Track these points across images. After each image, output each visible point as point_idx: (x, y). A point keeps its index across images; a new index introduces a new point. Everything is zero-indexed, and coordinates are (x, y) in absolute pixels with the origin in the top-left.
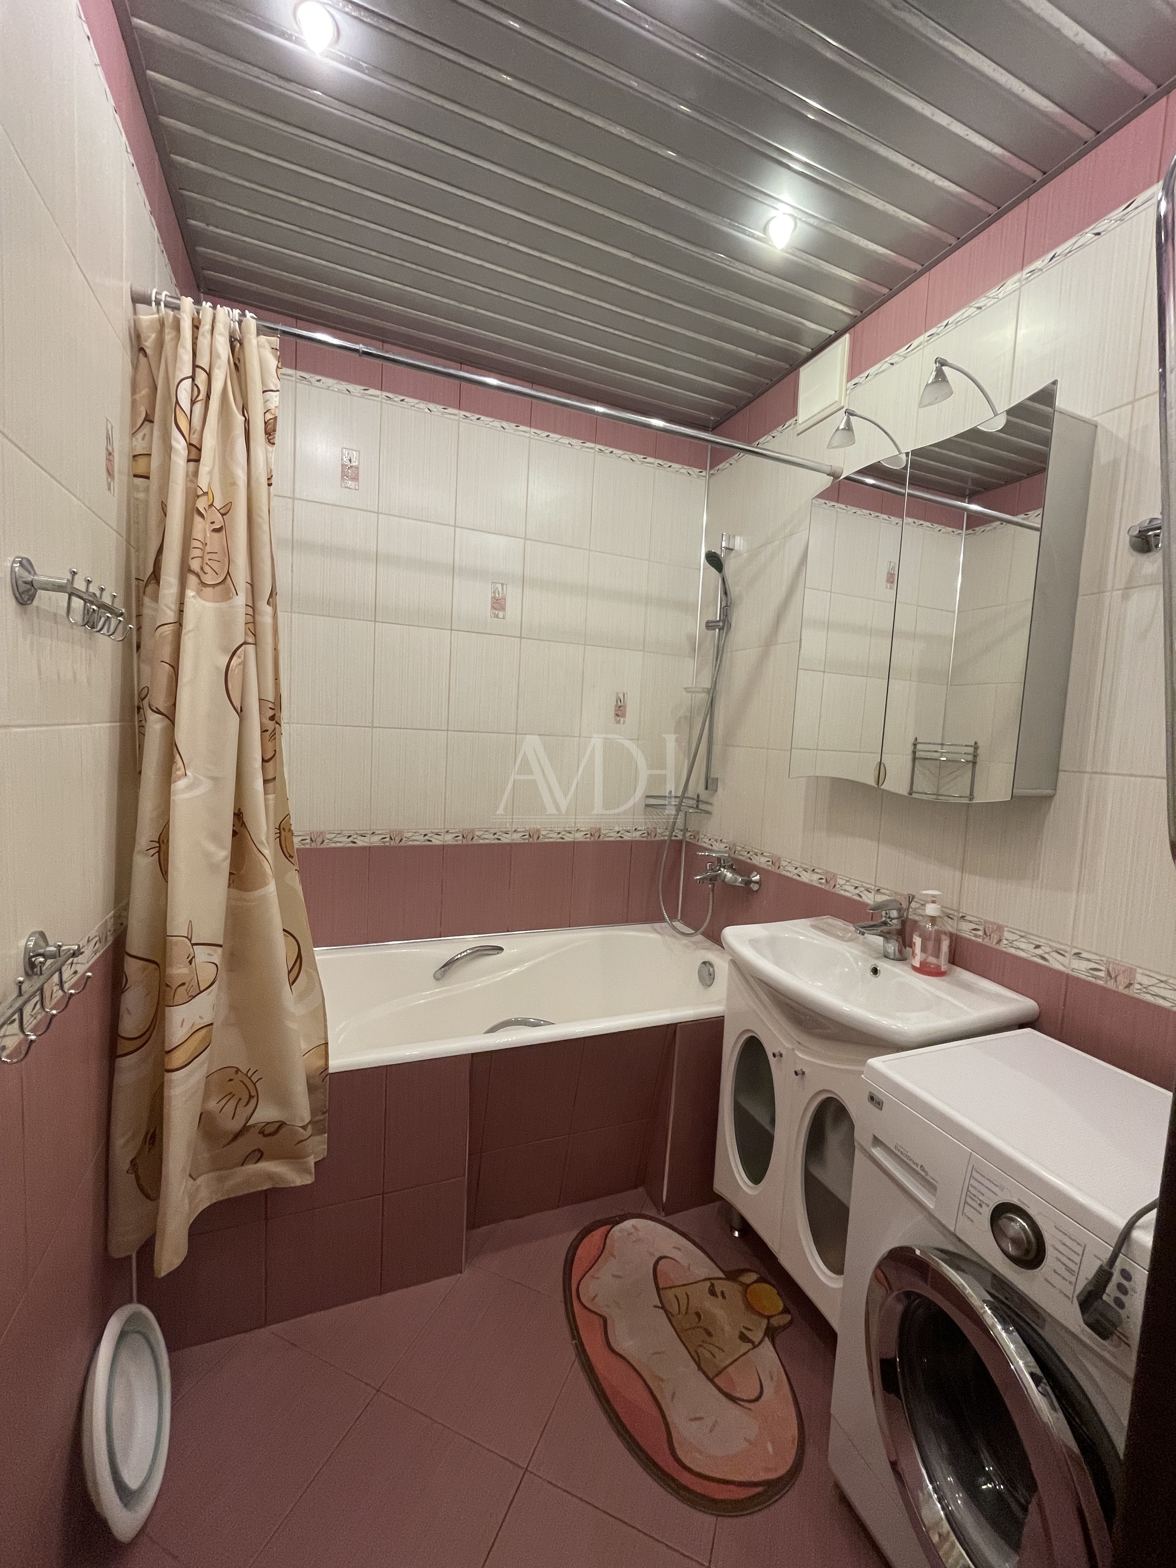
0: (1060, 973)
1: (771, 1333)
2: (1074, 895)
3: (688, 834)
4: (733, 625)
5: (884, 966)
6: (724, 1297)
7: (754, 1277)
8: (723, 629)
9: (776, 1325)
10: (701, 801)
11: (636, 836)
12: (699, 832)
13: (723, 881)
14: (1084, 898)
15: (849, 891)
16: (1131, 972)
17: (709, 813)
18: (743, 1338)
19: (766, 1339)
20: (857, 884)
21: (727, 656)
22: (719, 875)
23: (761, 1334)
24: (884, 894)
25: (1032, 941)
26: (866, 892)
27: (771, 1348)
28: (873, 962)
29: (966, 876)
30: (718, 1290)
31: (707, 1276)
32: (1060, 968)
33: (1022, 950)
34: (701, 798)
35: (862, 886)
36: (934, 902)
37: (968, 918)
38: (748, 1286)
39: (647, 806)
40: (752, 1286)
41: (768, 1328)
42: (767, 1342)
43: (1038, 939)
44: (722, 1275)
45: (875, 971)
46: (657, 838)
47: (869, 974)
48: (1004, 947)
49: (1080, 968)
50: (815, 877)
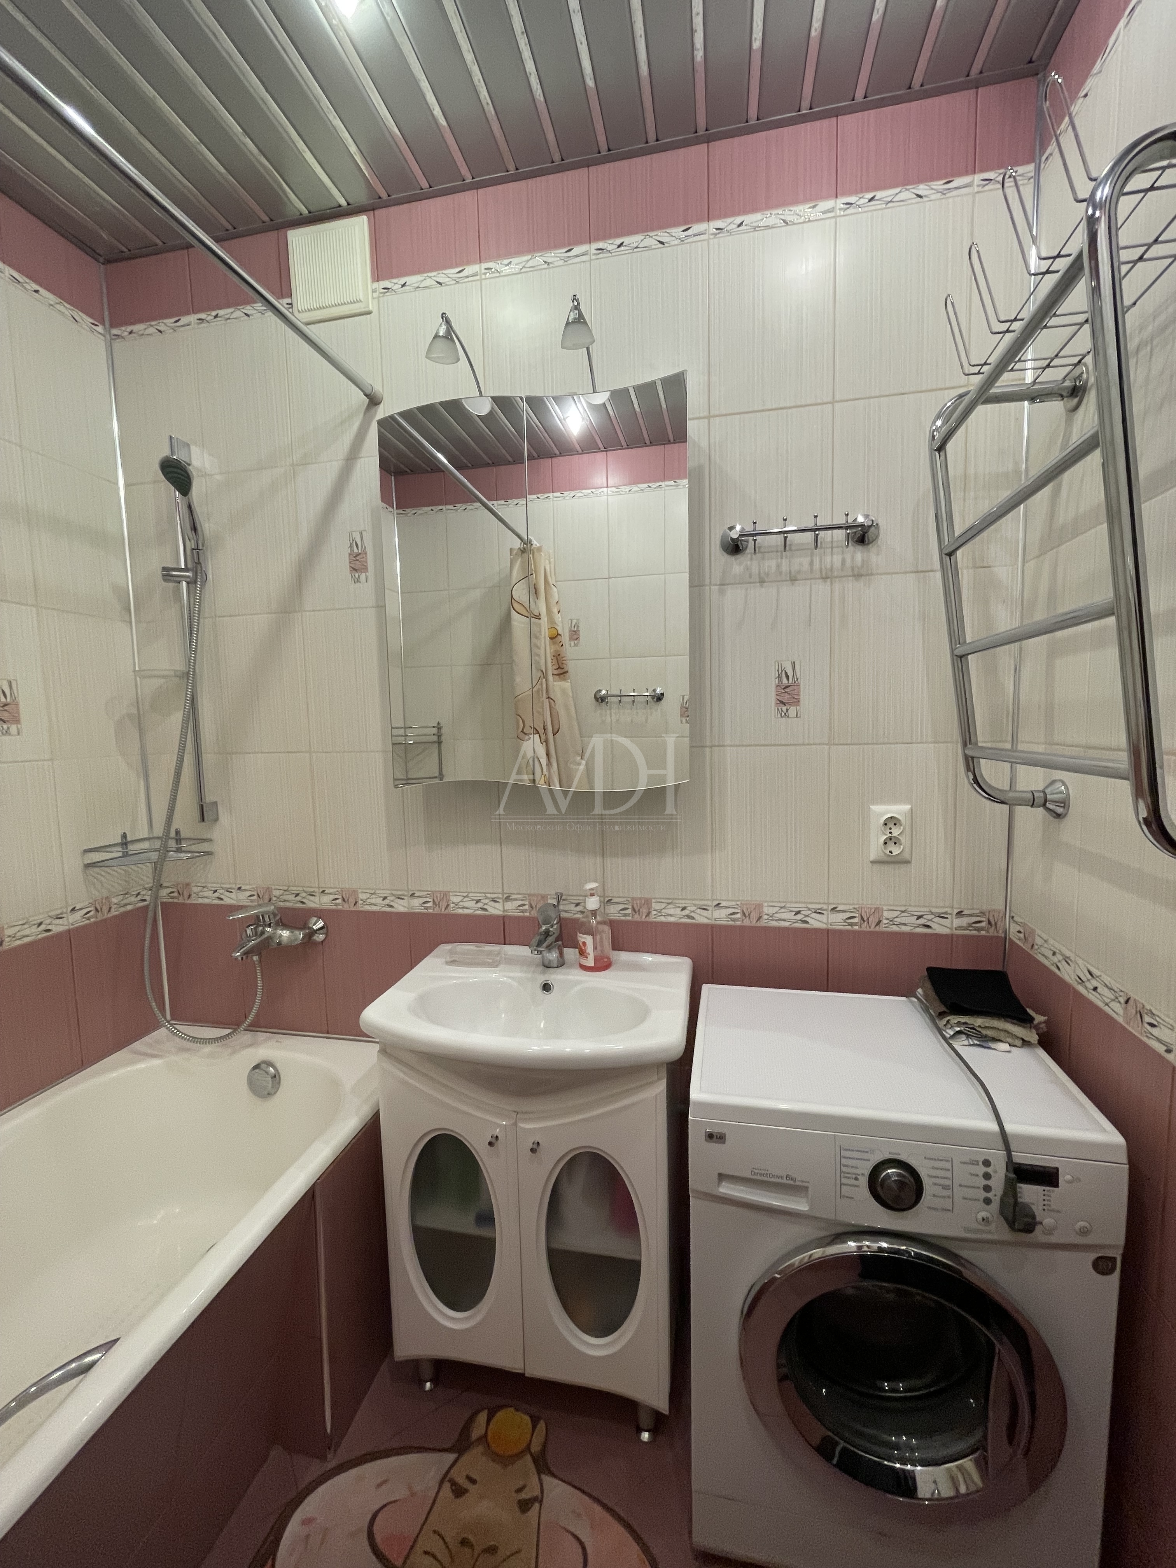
0: (707, 925)
1: (542, 1465)
2: (709, 856)
3: (164, 892)
4: (210, 577)
5: (555, 977)
6: (473, 1481)
7: (483, 1417)
8: (195, 582)
9: (539, 1448)
10: (183, 839)
11: (76, 920)
12: (188, 885)
13: (280, 944)
14: (717, 855)
15: (470, 907)
16: (759, 906)
17: (209, 853)
18: (524, 1506)
19: (543, 1476)
20: (479, 896)
21: (207, 624)
22: (270, 938)
23: (534, 1479)
24: (516, 900)
25: (678, 905)
26: (492, 903)
27: (556, 1481)
28: (542, 979)
29: (608, 861)
30: (461, 1481)
31: (439, 1477)
32: (705, 921)
33: (671, 915)
34: (183, 835)
35: (487, 898)
36: (592, 895)
37: (615, 900)
38: (485, 1436)
39: (88, 866)
40: (489, 1433)
41: (535, 1461)
42: (547, 1479)
43: (683, 902)
44: (452, 1457)
45: (546, 987)
46: (114, 913)
47: (539, 991)
48: (654, 917)
49: (720, 916)
50: (416, 902)
